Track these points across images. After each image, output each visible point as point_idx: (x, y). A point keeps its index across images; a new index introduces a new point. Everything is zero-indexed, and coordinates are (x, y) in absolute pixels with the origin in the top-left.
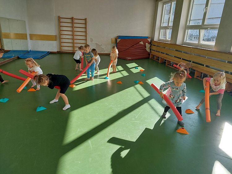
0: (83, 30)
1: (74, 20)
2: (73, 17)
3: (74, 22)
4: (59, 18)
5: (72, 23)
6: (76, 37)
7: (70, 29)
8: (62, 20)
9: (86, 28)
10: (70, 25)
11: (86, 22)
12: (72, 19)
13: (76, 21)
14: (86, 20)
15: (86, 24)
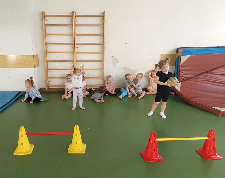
1: (77, 18)
2: (73, 12)
3: (77, 23)
4: (44, 16)
5: (73, 25)
6: (79, 57)
7: (67, 39)
8: (50, 21)
9: (102, 35)
10: (67, 30)
11: (103, 21)
12: (72, 16)
13: (80, 21)
14: (103, 16)
15: (103, 26)
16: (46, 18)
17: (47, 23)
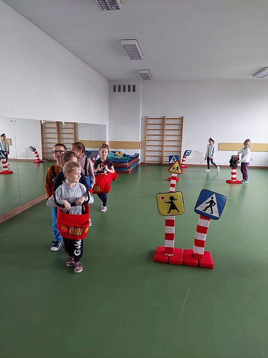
0: (177, 133)
1: (166, 120)
2: (164, 117)
4: (146, 119)
7: (159, 132)
8: (150, 121)
9: (181, 130)
11: (182, 122)
12: (163, 119)
13: (167, 122)
14: (182, 119)
15: (182, 124)
16: (148, 120)
17: (148, 123)
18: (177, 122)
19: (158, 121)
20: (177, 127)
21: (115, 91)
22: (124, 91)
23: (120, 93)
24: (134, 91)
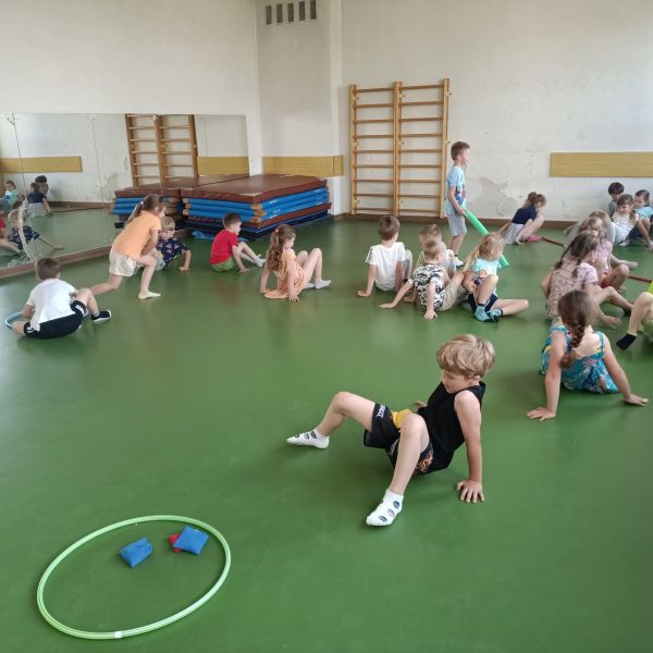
0: (432, 128)
1: (403, 92)
2: (395, 83)
3: (404, 101)
4: (355, 91)
5: (393, 105)
6: (405, 160)
7: (385, 128)
8: (363, 99)
9: (441, 119)
11: (442, 95)
12: (394, 89)
13: (407, 97)
14: (441, 86)
15: (442, 103)
16: (358, 95)
17: (359, 103)
18: (433, 95)
19: (385, 98)
20: (433, 112)
21: (269, 21)
22: (291, 19)
23: (281, 26)
24: (314, 16)
